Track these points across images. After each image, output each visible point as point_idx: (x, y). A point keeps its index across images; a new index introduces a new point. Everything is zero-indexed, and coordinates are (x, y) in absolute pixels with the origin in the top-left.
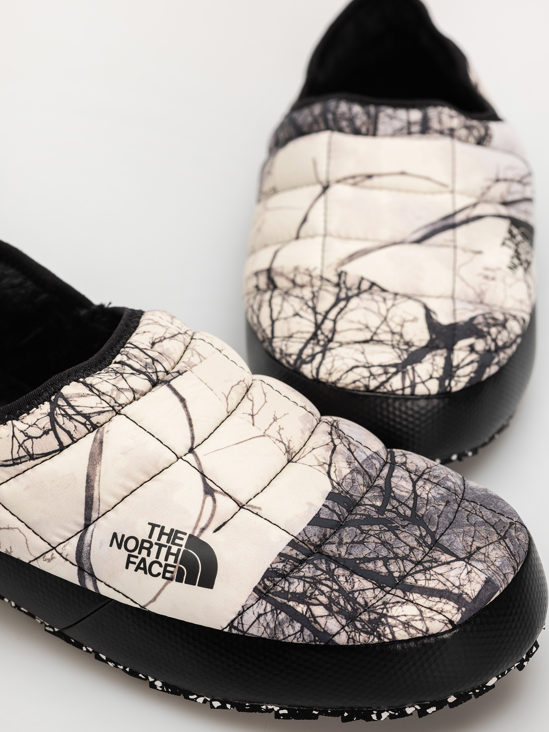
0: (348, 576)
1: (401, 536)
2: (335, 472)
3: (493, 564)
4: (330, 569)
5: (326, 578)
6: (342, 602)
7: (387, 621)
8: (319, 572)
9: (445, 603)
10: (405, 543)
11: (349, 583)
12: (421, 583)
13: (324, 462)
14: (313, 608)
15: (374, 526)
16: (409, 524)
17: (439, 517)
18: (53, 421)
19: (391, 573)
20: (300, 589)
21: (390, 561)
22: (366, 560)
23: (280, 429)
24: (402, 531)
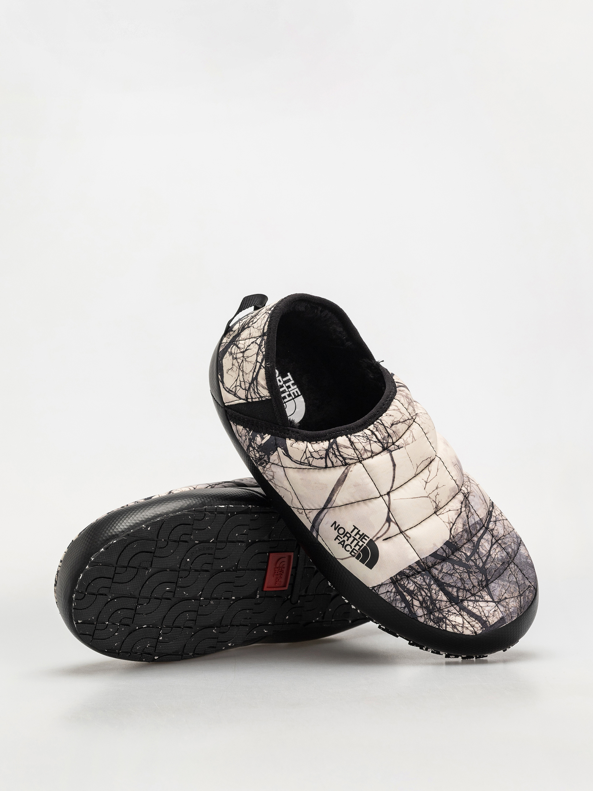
0: (437, 591)
1: (471, 578)
2: (454, 529)
3: (509, 610)
4: (430, 583)
5: (426, 588)
6: (429, 603)
7: (446, 621)
8: (424, 584)
9: (476, 623)
10: (472, 582)
11: (436, 595)
12: (470, 608)
13: (451, 521)
14: (414, 601)
15: (461, 567)
16: (478, 572)
17: (495, 571)
18: (327, 454)
19: (458, 596)
20: (412, 588)
21: (460, 590)
22: (449, 585)
23: (437, 494)
24: (473, 575)
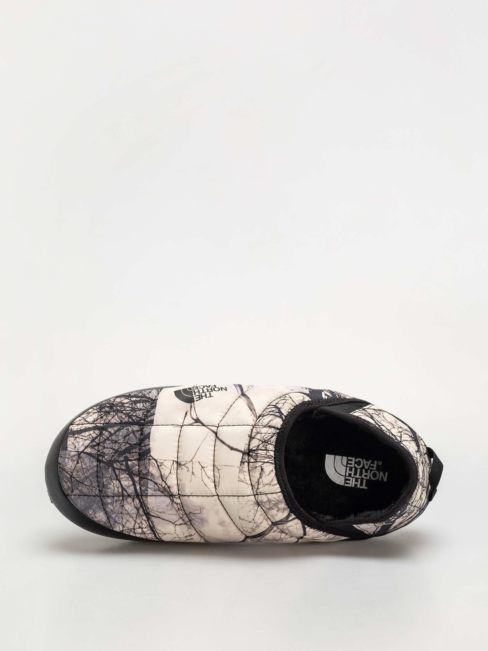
0: (122, 419)
1: (111, 450)
2: (154, 464)
3: (68, 458)
4: (131, 418)
5: (130, 413)
6: (119, 408)
7: (97, 410)
8: (134, 414)
9: (78, 428)
10: (108, 448)
11: (120, 416)
12: (92, 432)
13: (161, 466)
14: (129, 401)
15: (124, 448)
16: (112, 459)
17: (103, 474)
19: (106, 431)
20: (138, 405)
21: (109, 435)
22: (119, 430)
23: (188, 470)
24: (112, 453)
